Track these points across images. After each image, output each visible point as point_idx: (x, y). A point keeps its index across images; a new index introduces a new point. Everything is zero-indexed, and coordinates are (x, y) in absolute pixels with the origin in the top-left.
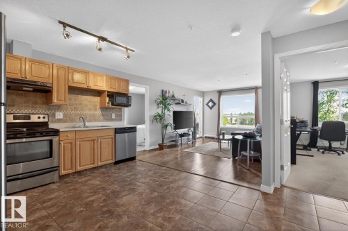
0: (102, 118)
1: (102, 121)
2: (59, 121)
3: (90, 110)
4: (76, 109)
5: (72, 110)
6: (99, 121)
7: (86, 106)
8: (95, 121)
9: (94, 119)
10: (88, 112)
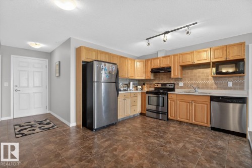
0: (215, 86)
1: (215, 89)
2: (181, 87)
3: (202, 80)
4: (191, 79)
5: (189, 81)
6: (212, 88)
7: (199, 77)
8: (207, 88)
9: (206, 86)
10: (201, 82)
